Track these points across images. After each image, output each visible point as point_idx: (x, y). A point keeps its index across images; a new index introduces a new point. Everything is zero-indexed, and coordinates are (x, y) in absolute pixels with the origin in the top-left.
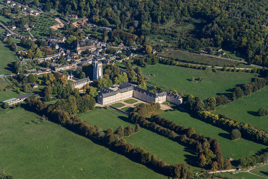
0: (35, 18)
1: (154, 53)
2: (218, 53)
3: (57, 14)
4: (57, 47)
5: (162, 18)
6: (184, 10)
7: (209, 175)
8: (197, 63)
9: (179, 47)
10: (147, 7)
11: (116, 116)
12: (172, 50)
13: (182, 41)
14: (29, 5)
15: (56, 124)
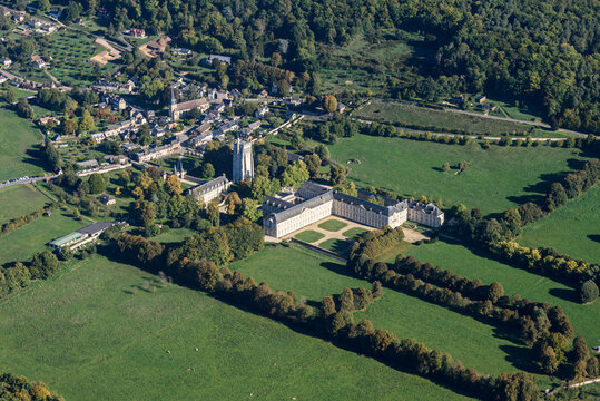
0: (50, 39)
1: (342, 110)
2: (480, 106)
3: (96, 28)
4: (123, 105)
5: (339, 32)
6: (381, 12)
7: (572, 391)
8: (443, 131)
9: (394, 97)
10: (300, 10)
11: (316, 263)
12: (378, 101)
13: (396, 81)
14: (27, 10)
15: (194, 291)
